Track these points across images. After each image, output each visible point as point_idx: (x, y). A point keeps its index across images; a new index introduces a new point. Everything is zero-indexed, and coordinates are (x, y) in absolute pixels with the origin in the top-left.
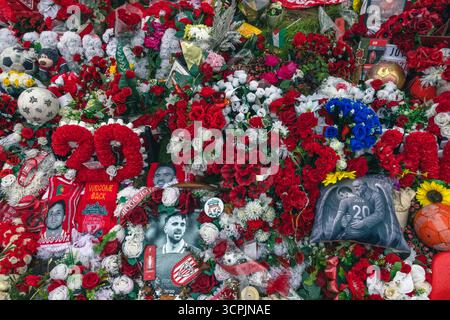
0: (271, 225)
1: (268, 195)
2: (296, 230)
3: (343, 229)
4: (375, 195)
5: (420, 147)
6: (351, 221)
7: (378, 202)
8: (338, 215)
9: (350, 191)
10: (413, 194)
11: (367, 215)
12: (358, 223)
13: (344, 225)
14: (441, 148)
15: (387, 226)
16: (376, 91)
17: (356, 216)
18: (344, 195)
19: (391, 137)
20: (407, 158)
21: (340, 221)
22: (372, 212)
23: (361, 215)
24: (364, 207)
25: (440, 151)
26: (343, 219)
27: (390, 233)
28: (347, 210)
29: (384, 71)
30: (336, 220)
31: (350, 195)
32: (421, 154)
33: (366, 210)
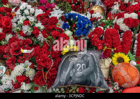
0: (31, 79)
1: (30, 61)
2: (46, 81)
3: (71, 78)
4: (89, 58)
5: (112, 35)
6: (75, 73)
7: (91, 62)
8: (68, 70)
9: (76, 57)
10: (110, 60)
11: (84, 69)
12: (79, 73)
13: (71, 75)
14: (121, 37)
15: (95, 74)
16: (91, 14)
17: (78, 70)
18: (73, 59)
19: (97, 31)
20: (106, 42)
21: (69, 73)
22: (87, 67)
23: (81, 69)
24: (83, 64)
25: (121, 39)
26: (71, 72)
27: (97, 78)
28: (73, 67)
29: (95, 8)
30: (67, 73)
31: (76, 59)
32: (112, 39)
33: (84, 66)
